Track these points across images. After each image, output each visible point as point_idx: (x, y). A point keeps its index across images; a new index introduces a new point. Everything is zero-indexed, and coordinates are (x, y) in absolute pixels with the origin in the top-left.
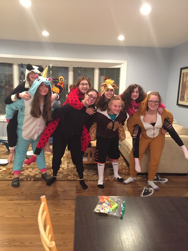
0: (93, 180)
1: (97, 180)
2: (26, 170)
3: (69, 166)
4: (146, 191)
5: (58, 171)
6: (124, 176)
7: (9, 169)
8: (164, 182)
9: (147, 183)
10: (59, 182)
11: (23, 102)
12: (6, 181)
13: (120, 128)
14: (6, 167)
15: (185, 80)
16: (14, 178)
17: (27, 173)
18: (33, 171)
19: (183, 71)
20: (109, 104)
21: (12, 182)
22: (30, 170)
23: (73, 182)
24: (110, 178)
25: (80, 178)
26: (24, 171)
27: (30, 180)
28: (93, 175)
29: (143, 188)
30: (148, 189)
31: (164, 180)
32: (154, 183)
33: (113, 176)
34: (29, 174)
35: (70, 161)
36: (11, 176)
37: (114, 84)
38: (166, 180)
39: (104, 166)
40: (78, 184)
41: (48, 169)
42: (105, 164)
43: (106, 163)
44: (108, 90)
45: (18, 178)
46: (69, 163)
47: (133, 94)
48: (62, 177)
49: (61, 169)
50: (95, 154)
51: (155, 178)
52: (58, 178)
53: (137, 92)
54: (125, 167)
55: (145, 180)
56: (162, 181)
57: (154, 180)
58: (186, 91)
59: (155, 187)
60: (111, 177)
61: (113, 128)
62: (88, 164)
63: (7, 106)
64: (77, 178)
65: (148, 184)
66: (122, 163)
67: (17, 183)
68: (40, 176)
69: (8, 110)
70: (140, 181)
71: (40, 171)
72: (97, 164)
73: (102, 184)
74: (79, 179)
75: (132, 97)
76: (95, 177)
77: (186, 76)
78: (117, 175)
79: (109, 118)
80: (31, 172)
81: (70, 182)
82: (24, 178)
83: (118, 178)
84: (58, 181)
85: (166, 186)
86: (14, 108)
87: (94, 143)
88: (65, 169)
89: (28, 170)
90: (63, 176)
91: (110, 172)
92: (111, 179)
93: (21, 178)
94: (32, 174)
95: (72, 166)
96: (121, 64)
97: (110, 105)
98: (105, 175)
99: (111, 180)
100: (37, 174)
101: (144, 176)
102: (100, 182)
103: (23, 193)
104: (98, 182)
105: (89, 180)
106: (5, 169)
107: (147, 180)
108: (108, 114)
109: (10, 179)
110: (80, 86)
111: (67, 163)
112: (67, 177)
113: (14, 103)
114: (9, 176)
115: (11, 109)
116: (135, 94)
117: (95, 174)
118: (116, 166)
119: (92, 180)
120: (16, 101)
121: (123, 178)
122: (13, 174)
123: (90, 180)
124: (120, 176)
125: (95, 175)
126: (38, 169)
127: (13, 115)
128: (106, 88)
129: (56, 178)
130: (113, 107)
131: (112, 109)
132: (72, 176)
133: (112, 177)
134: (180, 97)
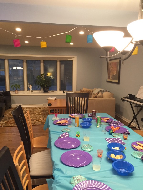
15: (110, 67)
96: (73, 58)
134: (108, 77)
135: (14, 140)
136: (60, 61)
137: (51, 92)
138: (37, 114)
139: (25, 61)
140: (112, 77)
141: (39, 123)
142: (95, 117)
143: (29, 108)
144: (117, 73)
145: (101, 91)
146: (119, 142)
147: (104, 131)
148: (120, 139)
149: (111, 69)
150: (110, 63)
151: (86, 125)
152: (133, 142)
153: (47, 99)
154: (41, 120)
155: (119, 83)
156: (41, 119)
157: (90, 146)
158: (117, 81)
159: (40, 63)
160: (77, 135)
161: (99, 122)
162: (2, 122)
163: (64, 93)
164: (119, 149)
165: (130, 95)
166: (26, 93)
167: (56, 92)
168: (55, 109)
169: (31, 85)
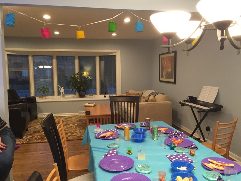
15: (162, 63)
58: (164, 71)
77: (163, 60)
96: (116, 52)
106: (31, 137)
134: (161, 75)
135: (42, 161)
136: (100, 57)
137: (88, 96)
138: (71, 125)
139: (55, 57)
140: (166, 76)
141: (74, 137)
142: (149, 126)
143: (60, 117)
144: (172, 69)
145: (152, 93)
146: (185, 159)
147: (163, 145)
148: (185, 155)
149: (165, 65)
150: (163, 58)
151: (138, 138)
152: (204, 159)
153: (84, 105)
154: (76, 133)
155: (175, 83)
156: (76, 131)
157: (147, 167)
158: (173, 80)
159: (74, 59)
160: (129, 152)
161: (156, 133)
162: (25, 137)
163: (105, 97)
164: (187, 169)
165: (190, 97)
166: (56, 98)
167: (96, 96)
168: (94, 118)
169: (63, 88)
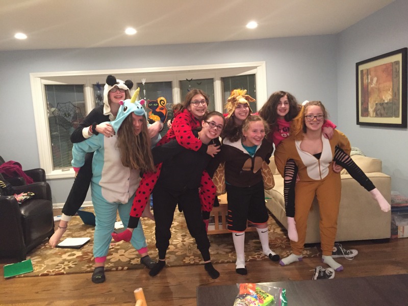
0: (228, 262)
1: (235, 262)
2: (114, 254)
3: (185, 241)
4: (322, 275)
5: (167, 251)
6: (281, 250)
7: (86, 254)
8: (351, 256)
9: (322, 260)
10: (169, 269)
11: (102, 140)
12: (83, 273)
13: (264, 169)
14: (83, 250)
15: (365, 82)
16: (96, 268)
17: (116, 259)
18: (126, 254)
19: (361, 68)
20: (243, 130)
21: (92, 274)
22: (121, 252)
23: (194, 267)
24: (256, 256)
25: (205, 260)
26: (112, 254)
27: (122, 269)
28: (227, 253)
29: (316, 269)
30: (324, 270)
31: (352, 253)
32: (334, 259)
33: (261, 252)
34: (119, 260)
35: (186, 233)
36: (91, 265)
37: (247, 95)
38: (355, 252)
39: (244, 235)
40: (202, 269)
41: (151, 248)
42: (246, 233)
43: (246, 231)
44: (239, 106)
45: (103, 267)
46: (185, 236)
47: (279, 107)
48: (175, 260)
49: (173, 246)
50: (227, 217)
51: (335, 249)
52: (168, 263)
53: (285, 103)
54: (279, 236)
55: (318, 255)
56: (348, 254)
57: (333, 254)
58: (369, 99)
59: (336, 265)
60: (258, 254)
61: (252, 168)
62: (217, 236)
63: (74, 147)
64: (200, 261)
65: (322, 262)
66: (274, 229)
67: (100, 276)
68: (138, 261)
69: (77, 153)
70: (309, 257)
71: (137, 253)
72: (231, 234)
73: (244, 267)
74: (203, 262)
75: (278, 112)
76: (230, 256)
77: (368, 75)
78: (267, 251)
79: (245, 152)
80: (123, 255)
81: (189, 268)
82: (113, 267)
83: (270, 254)
84: (169, 267)
85: (355, 262)
86: (86, 149)
87: (223, 199)
88: (178, 247)
89: (117, 253)
90: (175, 258)
91: (255, 247)
92: (259, 257)
93: (107, 267)
94: (124, 259)
95: (190, 240)
97: (245, 131)
98: (247, 251)
99: (258, 259)
100: (133, 259)
101: (315, 248)
102: (240, 264)
103: (110, 291)
104: (236, 263)
105: (220, 261)
106: (81, 255)
107: (321, 256)
108: (244, 147)
109: (89, 269)
110: (193, 106)
111: (182, 236)
112: (182, 260)
113: (86, 141)
114: (87, 265)
115: (81, 151)
116: (283, 106)
117: (230, 250)
118: (265, 234)
119: (226, 261)
120: (89, 138)
121: (278, 254)
122: (93, 261)
123: (223, 262)
124: (273, 251)
125: (230, 252)
126: (134, 250)
127: (84, 160)
128: (236, 103)
129: (164, 262)
130: (250, 134)
131: (249, 136)
132: (191, 257)
133: (260, 254)
136: (224, 80)
140: (376, 111)
144: (395, 94)
155: (404, 125)
